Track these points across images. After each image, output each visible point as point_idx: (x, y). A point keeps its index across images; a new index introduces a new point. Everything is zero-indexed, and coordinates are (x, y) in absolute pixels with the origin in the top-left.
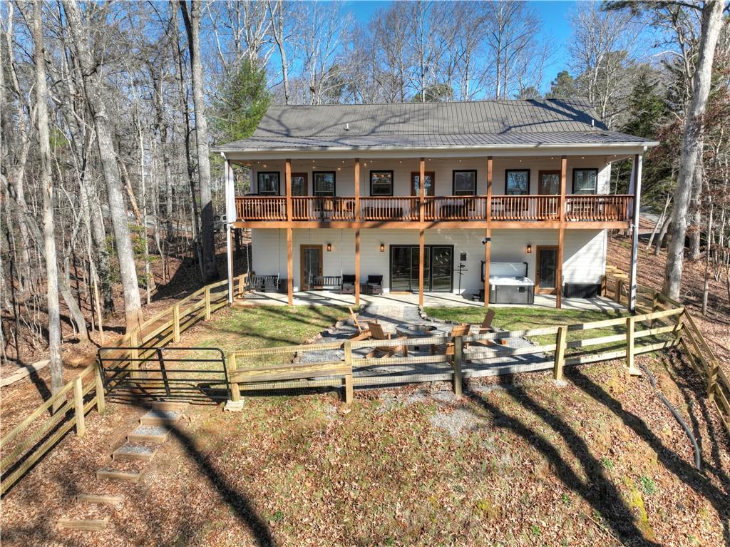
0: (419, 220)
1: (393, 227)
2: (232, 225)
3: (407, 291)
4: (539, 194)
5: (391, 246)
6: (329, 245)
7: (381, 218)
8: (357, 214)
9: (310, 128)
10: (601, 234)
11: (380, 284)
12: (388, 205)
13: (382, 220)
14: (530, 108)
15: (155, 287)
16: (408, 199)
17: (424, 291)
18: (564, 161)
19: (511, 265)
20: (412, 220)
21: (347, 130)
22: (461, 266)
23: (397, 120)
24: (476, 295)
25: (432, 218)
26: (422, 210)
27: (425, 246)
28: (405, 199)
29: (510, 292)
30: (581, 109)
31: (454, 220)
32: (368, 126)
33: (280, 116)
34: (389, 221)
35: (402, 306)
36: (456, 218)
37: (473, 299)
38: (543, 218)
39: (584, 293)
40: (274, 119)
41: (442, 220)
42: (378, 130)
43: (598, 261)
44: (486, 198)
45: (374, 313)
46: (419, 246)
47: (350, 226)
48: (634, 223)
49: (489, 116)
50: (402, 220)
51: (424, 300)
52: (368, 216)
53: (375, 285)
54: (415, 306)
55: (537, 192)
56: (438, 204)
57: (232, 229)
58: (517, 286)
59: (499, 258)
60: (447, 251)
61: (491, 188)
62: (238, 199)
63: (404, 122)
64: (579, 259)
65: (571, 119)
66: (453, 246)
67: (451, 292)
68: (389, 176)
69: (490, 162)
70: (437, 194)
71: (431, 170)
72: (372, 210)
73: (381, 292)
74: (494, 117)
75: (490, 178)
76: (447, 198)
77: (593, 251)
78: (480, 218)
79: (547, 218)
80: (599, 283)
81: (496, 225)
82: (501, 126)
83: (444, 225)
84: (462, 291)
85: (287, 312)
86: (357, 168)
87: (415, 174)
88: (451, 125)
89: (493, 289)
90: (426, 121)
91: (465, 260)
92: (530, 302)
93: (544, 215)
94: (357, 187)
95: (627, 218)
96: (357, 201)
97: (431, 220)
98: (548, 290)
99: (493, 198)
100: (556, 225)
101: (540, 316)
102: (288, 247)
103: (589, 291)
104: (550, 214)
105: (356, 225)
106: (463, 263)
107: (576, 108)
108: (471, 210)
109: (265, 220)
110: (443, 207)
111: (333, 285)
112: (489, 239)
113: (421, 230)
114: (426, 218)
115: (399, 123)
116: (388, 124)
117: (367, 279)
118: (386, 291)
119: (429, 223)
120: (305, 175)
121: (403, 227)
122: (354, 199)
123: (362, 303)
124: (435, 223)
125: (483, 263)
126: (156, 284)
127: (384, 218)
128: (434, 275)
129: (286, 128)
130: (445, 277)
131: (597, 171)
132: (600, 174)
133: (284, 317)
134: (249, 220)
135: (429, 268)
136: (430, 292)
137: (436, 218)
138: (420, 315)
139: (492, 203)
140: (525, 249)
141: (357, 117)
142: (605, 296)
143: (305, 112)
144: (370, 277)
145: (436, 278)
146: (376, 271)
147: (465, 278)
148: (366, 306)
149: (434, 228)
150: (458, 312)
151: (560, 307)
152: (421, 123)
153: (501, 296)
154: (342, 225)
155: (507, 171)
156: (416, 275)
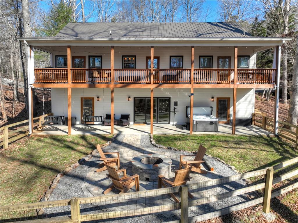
0: (150, 83)
1: (135, 87)
2: (32, 86)
3: (144, 123)
4: (218, 68)
5: (134, 98)
6: (98, 97)
7: (127, 82)
8: (112, 79)
9: (90, 33)
10: (252, 91)
11: (128, 120)
12: (131, 75)
13: (128, 83)
14: (210, 26)
15: (7, 119)
16: (144, 70)
17: (154, 123)
18: (236, 49)
19: (203, 108)
20: (147, 83)
21: (110, 34)
22: (175, 109)
23: (139, 30)
24: (184, 126)
25: (158, 82)
26: (152, 77)
27: (154, 98)
28: (142, 70)
29: (204, 125)
30: (236, 27)
31: (172, 83)
32: (122, 32)
33: (73, 27)
34: (132, 83)
35: (140, 134)
36: (173, 82)
37: (182, 129)
38: (220, 82)
39: (244, 124)
40: (69, 28)
41: (164, 83)
42: (128, 34)
43: (251, 105)
44: (190, 70)
45: (121, 141)
46: (150, 98)
47: (108, 87)
48: (277, 85)
49: (188, 29)
50: (140, 83)
51: (153, 129)
52: (121, 80)
53: (125, 120)
54: (148, 134)
55: (217, 67)
56: (162, 74)
57: (32, 88)
58: (208, 121)
59: (198, 105)
60: (167, 100)
61: (193, 64)
62: (36, 70)
63: (142, 31)
64: (240, 105)
65: (231, 31)
66: (170, 98)
67: (169, 123)
68: (134, 59)
69: (193, 49)
70: (161, 68)
71: (158, 55)
72: (123, 77)
73: (128, 124)
74: (191, 30)
75: (193, 58)
76: (167, 70)
77: (248, 100)
78: (187, 82)
79: (222, 82)
80: (252, 118)
81: (197, 86)
82: (196, 34)
83: (166, 86)
84: (175, 123)
85: (65, 141)
86: (112, 52)
87: (148, 58)
88: (168, 33)
89: (195, 123)
90: (155, 31)
91: (177, 105)
92: (216, 130)
93: (221, 81)
94: (112, 63)
95: (273, 82)
96: (112, 72)
97: (158, 83)
98: (223, 122)
99: (194, 70)
100: (232, 86)
101: (225, 141)
102: (68, 99)
103: (246, 123)
104: (224, 80)
105: (112, 86)
106: (176, 107)
107: (233, 27)
108: (179, 78)
109: (54, 83)
110: (165, 76)
111: (98, 122)
112: (192, 94)
113: (151, 89)
114: (155, 82)
115: (140, 31)
116: (134, 32)
117: (120, 117)
118: (132, 123)
119: (156, 85)
120: (84, 57)
121: (141, 87)
122: (110, 70)
123: (116, 132)
124: (160, 85)
125: (187, 107)
126: (7, 117)
127: (129, 82)
128: (159, 111)
129: (76, 33)
130: (165, 113)
131: (249, 57)
132: (251, 59)
133: (61, 145)
134: (44, 83)
135: (156, 108)
136: (157, 123)
137: (161, 82)
138: (151, 141)
139: (194, 74)
140: (210, 99)
141: (117, 28)
142: (254, 125)
143: (89, 26)
144: (122, 115)
145: (160, 114)
146: (125, 112)
147: (177, 116)
148: (118, 135)
149: (160, 87)
150: (175, 139)
151: (235, 134)
152: (152, 32)
153: (200, 127)
154: (103, 86)
155: (200, 57)
156: (149, 112)
